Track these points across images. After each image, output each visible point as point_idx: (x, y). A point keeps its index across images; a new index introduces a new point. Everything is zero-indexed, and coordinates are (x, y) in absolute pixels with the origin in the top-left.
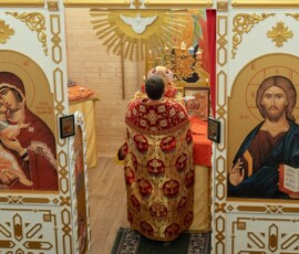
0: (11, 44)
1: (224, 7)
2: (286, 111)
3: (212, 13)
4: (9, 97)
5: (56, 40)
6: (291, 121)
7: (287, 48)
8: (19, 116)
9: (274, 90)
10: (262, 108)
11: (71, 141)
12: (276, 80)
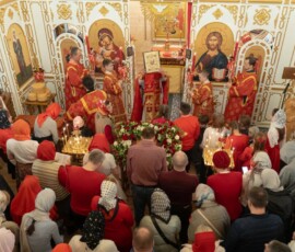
0: (108, 17)
1: (196, 2)
2: (218, 47)
3: (190, 4)
4: (106, 39)
5: (126, 15)
6: (219, 51)
7: (221, 20)
8: (111, 47)
9: (213, 38)
10: (208, 46)
11: (131, 57)
12: (214, 33)
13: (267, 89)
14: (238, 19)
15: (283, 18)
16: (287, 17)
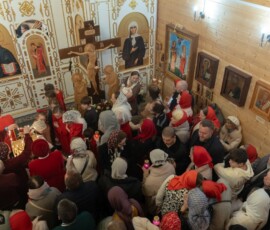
6: (0, 46)
13: (58, 70)
14: (5, 14)
15: (46, 7)
16: (48, 5)
